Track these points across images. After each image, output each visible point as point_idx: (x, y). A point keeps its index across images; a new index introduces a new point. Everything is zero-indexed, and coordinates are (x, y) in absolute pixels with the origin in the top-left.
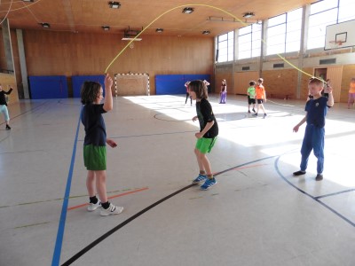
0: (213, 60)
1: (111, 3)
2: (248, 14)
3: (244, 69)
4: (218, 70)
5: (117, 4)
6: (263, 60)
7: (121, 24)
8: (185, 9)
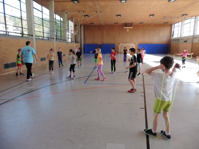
0: (171, 37)
1: (117, 15)
2: (184, 15)
3: (185, 41)
4: (173, 42)
5: (120, 15)
6: (194, 37)
7: (123, 22)
8: (150, 15)
